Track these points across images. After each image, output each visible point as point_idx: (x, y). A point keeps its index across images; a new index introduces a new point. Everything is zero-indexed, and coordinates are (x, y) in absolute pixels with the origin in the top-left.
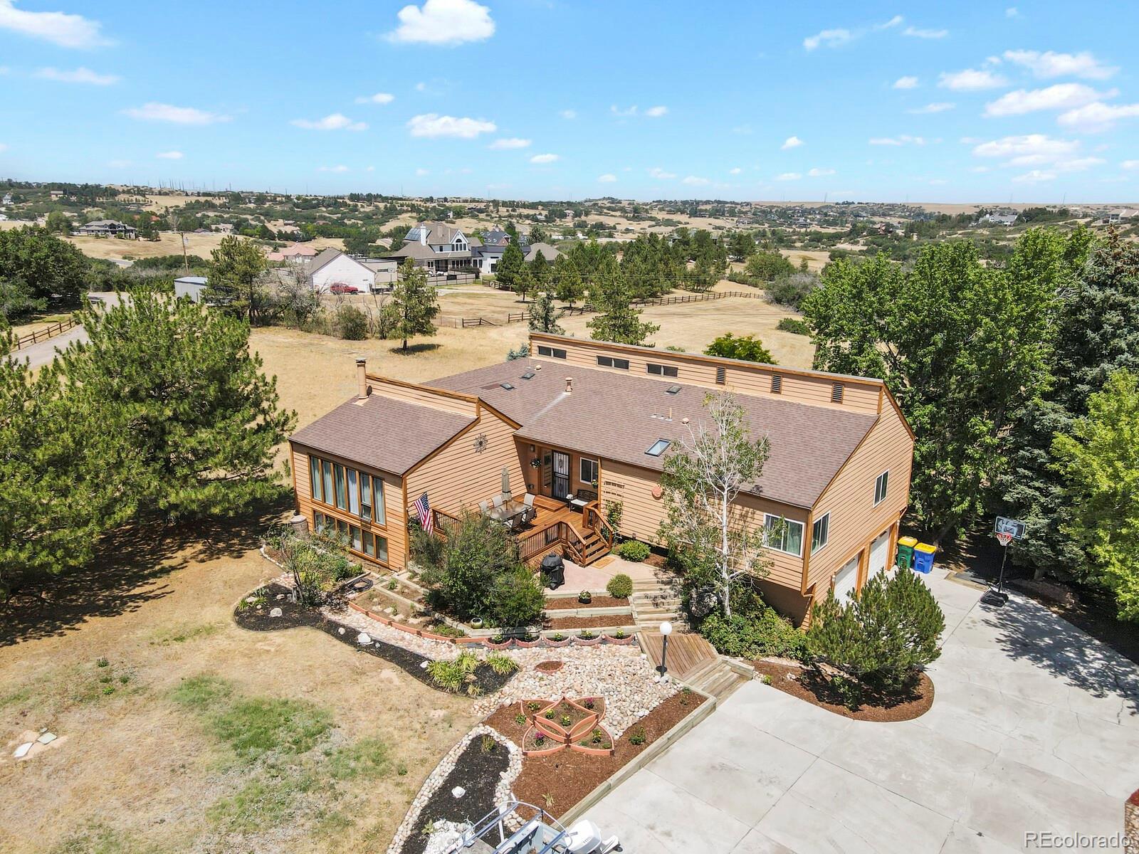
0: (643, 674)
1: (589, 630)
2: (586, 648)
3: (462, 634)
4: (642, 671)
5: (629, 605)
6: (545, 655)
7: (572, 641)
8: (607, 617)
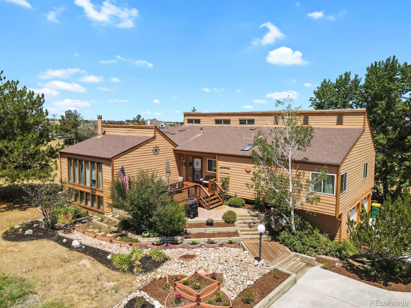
0: (247, 261)
1: (212, 239)
2: (210, 249)
3: (137, 241)
4: (246, 259)
5: (235, 226)
6: (186, 252)
7: (202, 245)
8: (223, 233)
